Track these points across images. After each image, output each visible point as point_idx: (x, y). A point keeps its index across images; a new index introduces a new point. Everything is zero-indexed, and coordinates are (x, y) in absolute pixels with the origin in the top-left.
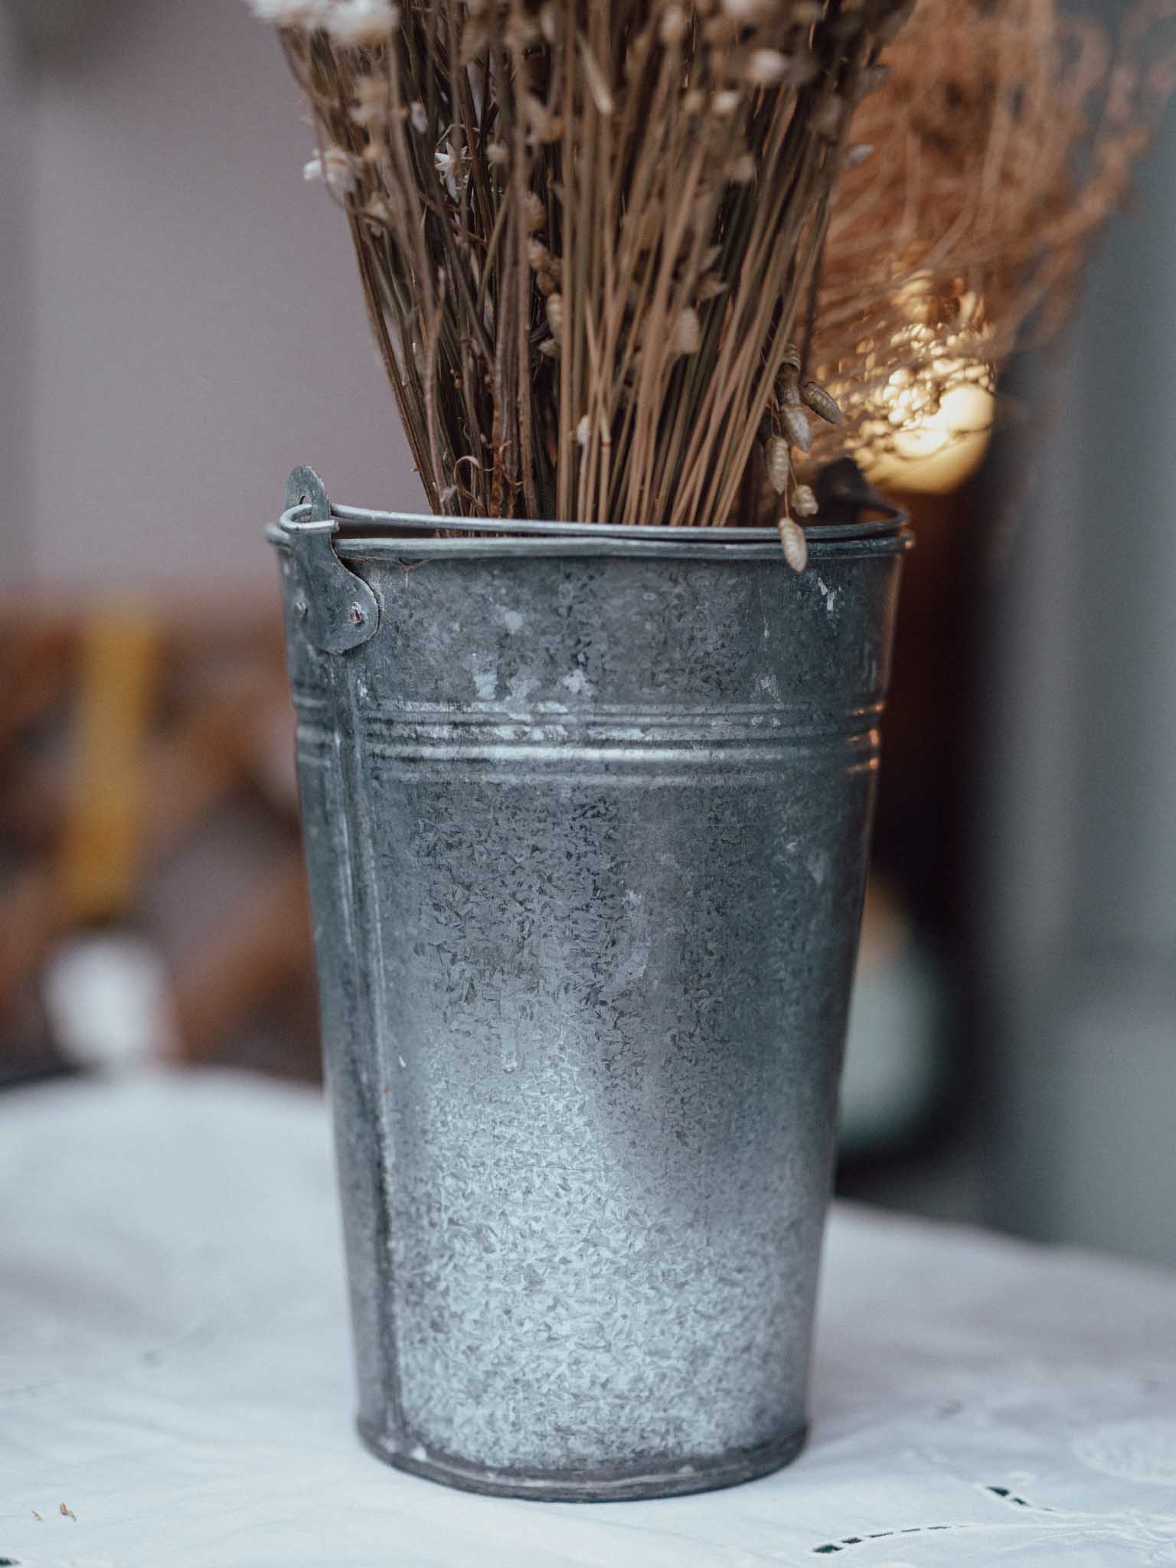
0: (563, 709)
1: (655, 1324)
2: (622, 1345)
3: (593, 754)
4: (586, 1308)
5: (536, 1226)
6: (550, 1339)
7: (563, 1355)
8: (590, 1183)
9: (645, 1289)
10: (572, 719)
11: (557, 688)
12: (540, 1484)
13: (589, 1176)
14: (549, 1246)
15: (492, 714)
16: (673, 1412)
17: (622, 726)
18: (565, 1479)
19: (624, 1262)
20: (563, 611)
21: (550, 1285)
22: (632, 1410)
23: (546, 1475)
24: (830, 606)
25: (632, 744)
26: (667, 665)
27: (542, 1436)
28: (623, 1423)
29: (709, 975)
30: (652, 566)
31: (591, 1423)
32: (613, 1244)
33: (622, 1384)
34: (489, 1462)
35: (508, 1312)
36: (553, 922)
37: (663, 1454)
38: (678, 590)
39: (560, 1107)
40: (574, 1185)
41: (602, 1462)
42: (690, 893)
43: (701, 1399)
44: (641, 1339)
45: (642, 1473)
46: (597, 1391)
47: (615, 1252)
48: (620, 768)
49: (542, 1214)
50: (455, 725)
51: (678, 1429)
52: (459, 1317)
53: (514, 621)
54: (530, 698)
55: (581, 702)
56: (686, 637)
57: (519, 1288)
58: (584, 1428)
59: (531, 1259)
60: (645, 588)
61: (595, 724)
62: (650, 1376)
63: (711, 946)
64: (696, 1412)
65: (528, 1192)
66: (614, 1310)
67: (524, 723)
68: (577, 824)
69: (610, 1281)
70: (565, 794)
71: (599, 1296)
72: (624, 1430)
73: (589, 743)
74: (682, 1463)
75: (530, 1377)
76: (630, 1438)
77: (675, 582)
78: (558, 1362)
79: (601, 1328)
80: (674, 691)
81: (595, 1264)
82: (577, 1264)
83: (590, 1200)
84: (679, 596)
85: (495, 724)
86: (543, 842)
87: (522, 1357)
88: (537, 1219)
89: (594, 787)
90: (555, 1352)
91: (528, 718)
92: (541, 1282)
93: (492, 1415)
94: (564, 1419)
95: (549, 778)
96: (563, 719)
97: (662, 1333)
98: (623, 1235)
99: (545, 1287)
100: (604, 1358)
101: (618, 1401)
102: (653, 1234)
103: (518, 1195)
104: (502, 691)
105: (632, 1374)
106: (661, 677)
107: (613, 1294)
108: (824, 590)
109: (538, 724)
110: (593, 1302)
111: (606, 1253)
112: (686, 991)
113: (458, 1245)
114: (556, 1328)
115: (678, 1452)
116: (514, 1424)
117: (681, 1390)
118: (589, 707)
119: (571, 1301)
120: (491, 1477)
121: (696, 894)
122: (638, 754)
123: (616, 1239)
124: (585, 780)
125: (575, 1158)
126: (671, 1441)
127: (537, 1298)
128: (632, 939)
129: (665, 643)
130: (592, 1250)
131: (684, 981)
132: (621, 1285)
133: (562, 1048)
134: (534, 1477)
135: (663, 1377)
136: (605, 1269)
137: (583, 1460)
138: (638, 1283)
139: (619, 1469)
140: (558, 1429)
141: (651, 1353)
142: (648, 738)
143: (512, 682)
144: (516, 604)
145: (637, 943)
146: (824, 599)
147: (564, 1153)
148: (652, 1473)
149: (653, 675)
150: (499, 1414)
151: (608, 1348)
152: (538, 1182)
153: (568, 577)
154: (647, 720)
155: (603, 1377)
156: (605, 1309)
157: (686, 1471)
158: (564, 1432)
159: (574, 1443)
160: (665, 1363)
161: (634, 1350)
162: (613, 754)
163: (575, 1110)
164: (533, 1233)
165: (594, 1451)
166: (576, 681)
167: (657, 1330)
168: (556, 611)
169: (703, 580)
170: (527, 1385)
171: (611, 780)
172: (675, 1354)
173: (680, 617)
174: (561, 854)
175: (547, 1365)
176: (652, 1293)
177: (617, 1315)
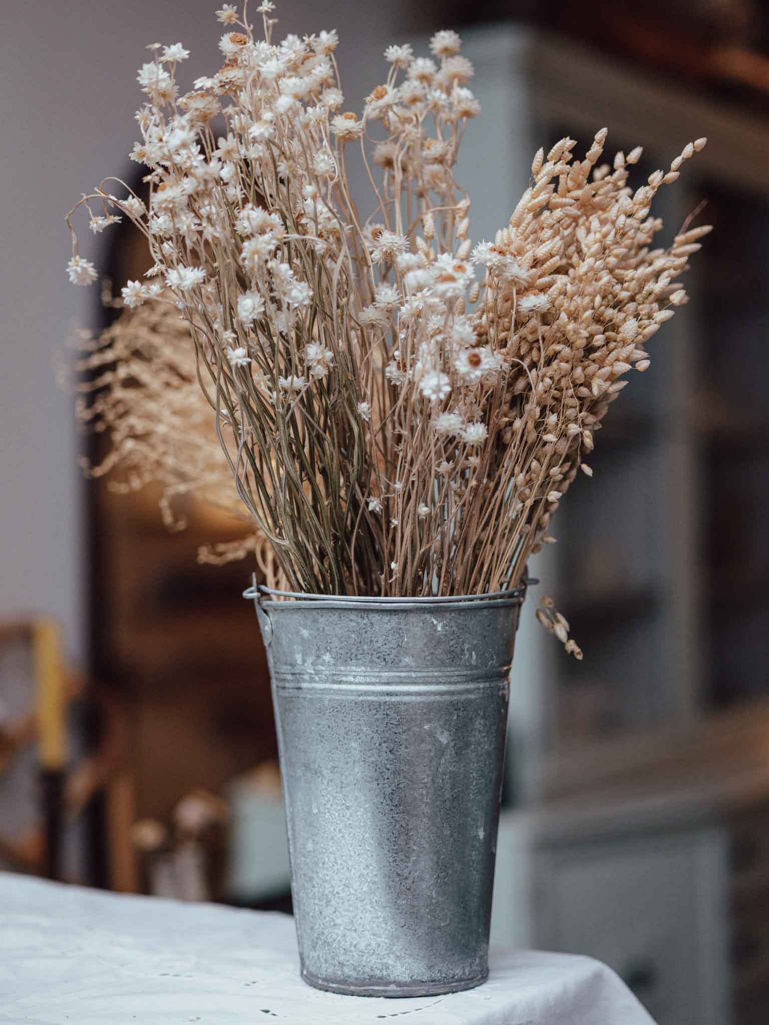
0: (324, 668)
1: (374, 922)
2: (361, 929)
3: (336, 686)
4: (347, 913)
5: (327, 878)
6: (335, 925)
7: (340, 933)
8: (345, 861)
9: (368, 907)
10: (327, 672)
11: (320, 661)
12: (335, 985)
13: (344, 858)
14: (332, 886)
15: (302, 670)
16: (384, 961)
17: (346, 675)
18: (343, 984)
19: (360, 895)
20: (321, 629)
21: (333, 902)
22: (367, 958)
23: (339, 982)
24: (439, 628)
25: (351, 683)
26: (361, 652)
27: (335, 966)
28: (364, 963)
29: (388, 779)
30: (355, 613)
31: (351, 962)
32: (355, 887)
33: (362, 946)
34: (319, 975)
35: (321, 913)
36: (325, 753)
37: (381, 978)
38: (365, 622)
39: (332, 829)
40: (339, 862)
41: (356, 979)
42: (377, 745)
43: (397, 957)
44: (368, 928)
45: (373, 985)
46: (352, 948)
47: (356, 891)
48: (347, 693)
49: (329, 873)
50: (293, 674)
51: (387, 968)
52: (308, 914)
53: (305, 633)
54: (312, 664)
55: (329, 666)
56: (369, 640)
57: (323, 903)
58: (348, 963)
59: (326, 892)
60: (351, 620)
61: (335, 674)
62: (374, 945)
63: (388, 766)
64: (395, 962)
65: (324, 863)
66: (357, 915)
67: (311, 674)
68: (331, 715)
69: (355, 903)
70: (326, 703)
71: (351, 909)
72: (364, 966)
73: (334, 682)
74: (390, 983)
75: (330, 940)
76: (367, 970)
77: (363, 618)
78: (337, 935)
79: (352, 922)
80: (365, 662)
81: (349, 895)
82: (342, 895)
83: (345, 868)
84: (365, 624)
85: (303, 674)
86: (320, 722)
87: (326, 932)
88: (327, 875)
89: (337, 700)
90: (336, 931)
91: (313, 672)
92: (330, 901)
93: (319, 955)
94: (341, 959)
95: (320, 696)
96: (324, 673)
97: (377, 926)
98: (358, 884)
99: (332, 903)
100: (354, 935)
101: (360, 954)
102: (371, 885)
103: (321, 865)
104: (304, 661)
105: (366, 943)
106: (359, 657)
107: (357, 908)
108: (435, 622)
109: (317, 674)
110: (348, 911)
111: (352, 891)
112: (378, 784)
113: (306, 884)
114: (336, 920)
115: (388, 978)
116: (326, 960)
117: (388, 952)
118: (333, 668)
119: (341, 910)
120: (320, 982)
121: (380, 745)
122: (353, 687)
123: (356, 885)
124: (333, 697)
125: (339, 851)
126: (385, 973)
127: (329, 907)
128: (354, 762)
129: (360, 642)
130: (347, 889)
131: (377, 780)
132: (359, 904)
133: (331, 805)
134: (333, 983)
135: (379, 945)
136: (353, 898)
137: (349, 977)
138: (366, 904)
139: (362, 983)
140: (339, 963)
141: (374, 935)
142: (357, 681)
143: (307, 658)
144: (305, 627)
145: (356, 764)
146: (436, 626)
147: (334, 848)
148: (377, 986)
149: (356, 655)
150: (321, 955)
151: (355, 931)
152: (327, 860)
153: (322, 616)
154: (355, 673)
155: (355, 943)
156: (354, 914)
157: (392, 987)
158: (341, 964)
159: (346, 970)
160: (379, 939)
161: (366, 933)
162: (343, 687)
163: (337, 831)
164: (326, 881)
165: (354, 974)
166: (327, 657)
167: (375, 925)
168: (318, 629)
169: (375, 617)
170: (328, 943)
171: (341, 697)
172: (383, 936)
173: (366, 632)
174: (326, 726)
175: (334, 936)
176: (372, 909)
177: (358, 917)
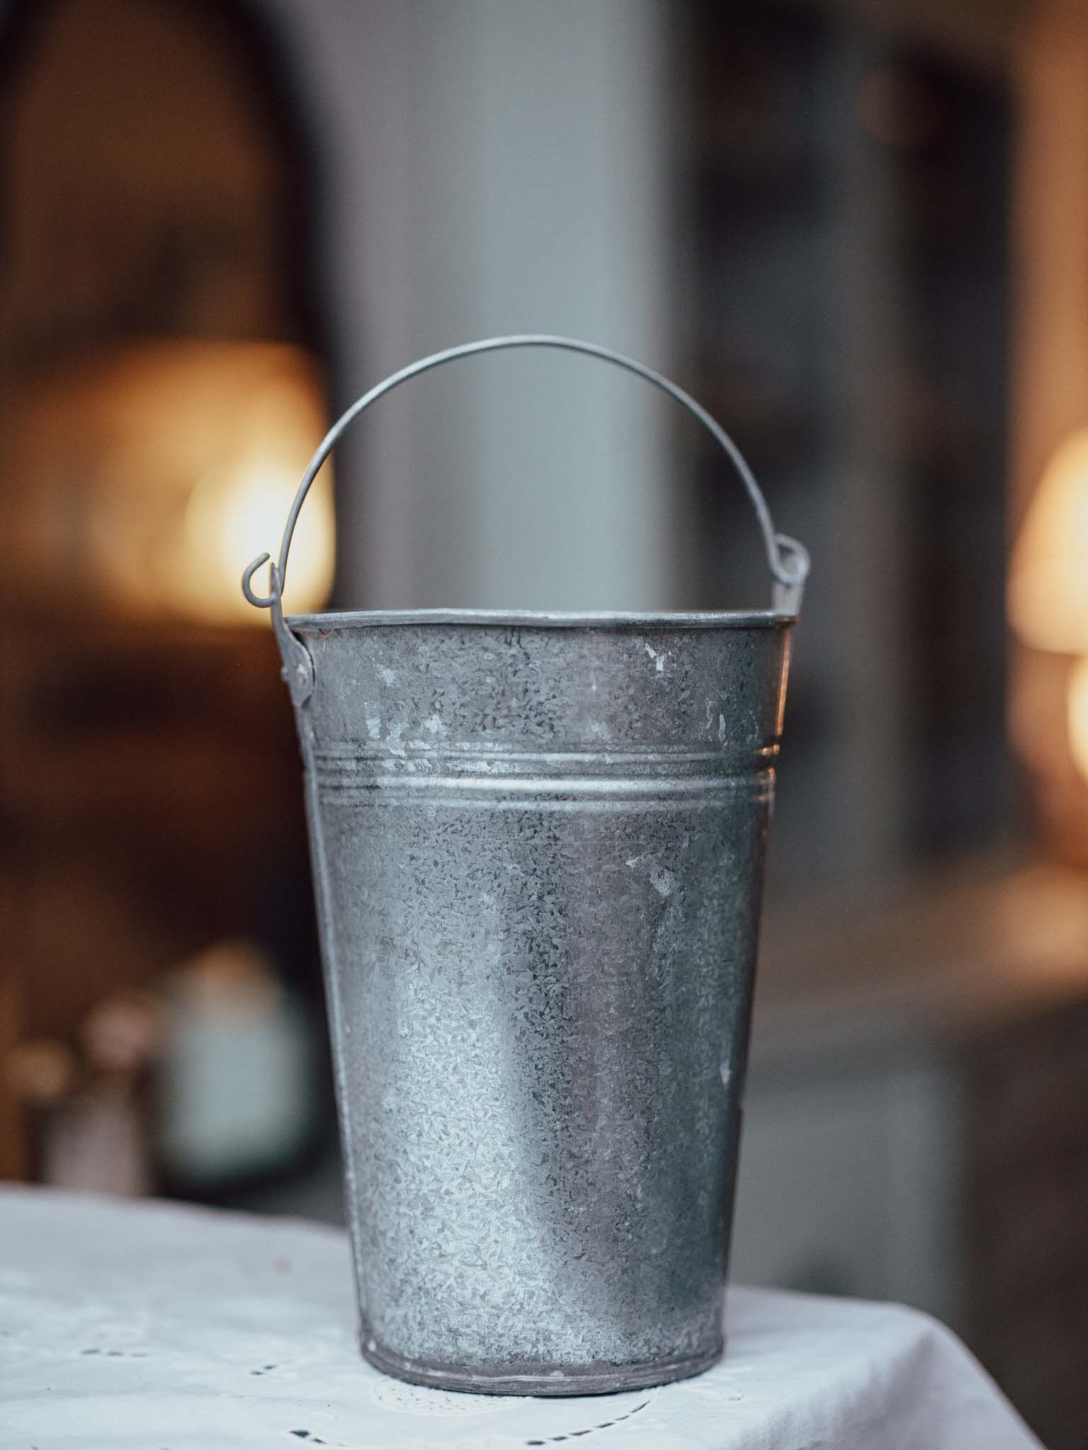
0: (427, 747)
1: (522, 1250)
2: (495, 1265)
3: (451, 782)
4: (467, 1233)
5: (427, 1163)
6: (441, 1256)
7: (451, 1270)
8: (464, 1129)
9: (512, 1220)
10: (434, 754)
11: (421, 729)
12: (439, 1374)
13: (463, 1124)
14: (437, 1180)
15: (379, 751)
16: (542, 1325)
17: (473, 760)
18: (457, 1372)
19: (494, 1196)
20: (422, 668)
21: (439, 1211)
22: (507, 1319)
23: (449, 1368)
24: (660, 667)
25: (482, 775)
26: (505, 712)
27: (440, 1335)
28: (499, 1330)
29: (555, 965)
30: (496, 633)
31: (475, 1328)
32: (484, 1181)
33: (497, 1297)
34: (406, 1354)
35: (411, 1232)
36: (427, 916)
37: (535, 1359)
38: (513, 651)
39: (439, 1067)
40: (452, 1131)
41: (484, 1360)
42: (534, 897)
43: (567, 1316)
44: (511, 1262)
45: (517, 1373)
46: (477, 1302)
47: (486, 1188)
48: (474, 794)
49: (430, 1153)
50: (359, 759)
51: (547, 1339)
52: (383, 1234)
53: (388, 676)
54: (403, 736)
55: (439, 741)
56: (521, 689)
57: (418, 1213)
58: (468, 1331)
59: (425, 1190)
60: (485, 649)
61: (451, 758)
62: (521, 1293)
63: (556, 941)
64: (563, 1328)
65: (420, 1135)
66: (488, 1235)
67: (400, 757)
68: (441, 839)
69: (483, 1211)
70: (431, 814)
71: (475, 1223)
72: (501, 1336)
73: (448, 773)
74: (552, 1368)
75: (429, 1286)
76: (506, 1342)
77: (510, 644)
78: (447, 1275)
79: (478, 1250)
80: (512, 733)
81: (471, 1197)
82: (457, 1196)
83: (465, 1144)
84: (513, 656)
85: (382, 759)
86: (417, 853)
87: (423, 1268)
88: (427, 1157)
89: (453, 809)
90: (445, 1267)
91: (403, 754)
92: (432, 1209)
93: (406, 1316)
94: (454, 1322)
95: (418, 802)
96: (427, 754)
97: (529, 1258)
98: (491, 1175)
99: (436, 1213)
100: (482, 1275)
101: (495, 1312)
102: (517, 1176)
103: (413, 1137)
104: (384, 732)
105: (505, 1290)
106: (501, 722)
107: (487, 1222)
108: (652, 654)
109: (410, 758)
110: (471, 1227)
111: (479, 1189)
112: (535, 977)
113: (380, 1176)
114: (444, 1247)
115: (548, 1358)
116: (420, 1324)
117: (549, 1307)
118: (445, 745)
119: (455, 1226)
120: (408, 1366)
121: (540, 898)
122: (487, 784)
123: (486, 1177)
124: (445, 803)
125: (452, 1109)
126: (541, 1349)
127: (430, 1221)
128: (487, 933)
129: (503, 694)
130: (468, 1185)
131: (533, 968)
132: (493, 1215)
133: (438, 1019)
134: (435, 1369)
135: (531, 1295)
136: (480, 1202)
137: (470, 1357)
138: (506, 1215)
139: (496, 1368)
140: (450, 1330)
141: (520, 1274)
142: (495, 771)
143: (389, 725)
144: (390, 662)
145: (491, 936)
146: (653, 661)
147: (443, 1104)
148: (525, 1373)
149: (494, 719)
150: (410, 1315)
151: (484, 1267)
152: (426, 1127)
153: (424, 641)
154: (492, 756)
155: (482, 1290)
156: (483, 1234)
157: (557, 1376)
158: (455, 1333)
159: (463, 1343)
160: (533, 1283)
161: (506, 1270)
162: (466, 783)
163: (450, 1070)
164: (425, 1168)
165: (479, 1352)
166: (434, 724)
167: (524, 1256)
168: (417, 668)
169: (534, 644)
170: (427, 1292)
171: (466, 804)
172: (540, 1276)
173: (515, 673)
174: (430, 862)
175: (440, 1277)
176: (518, 1224)
177: (490, 1240)
